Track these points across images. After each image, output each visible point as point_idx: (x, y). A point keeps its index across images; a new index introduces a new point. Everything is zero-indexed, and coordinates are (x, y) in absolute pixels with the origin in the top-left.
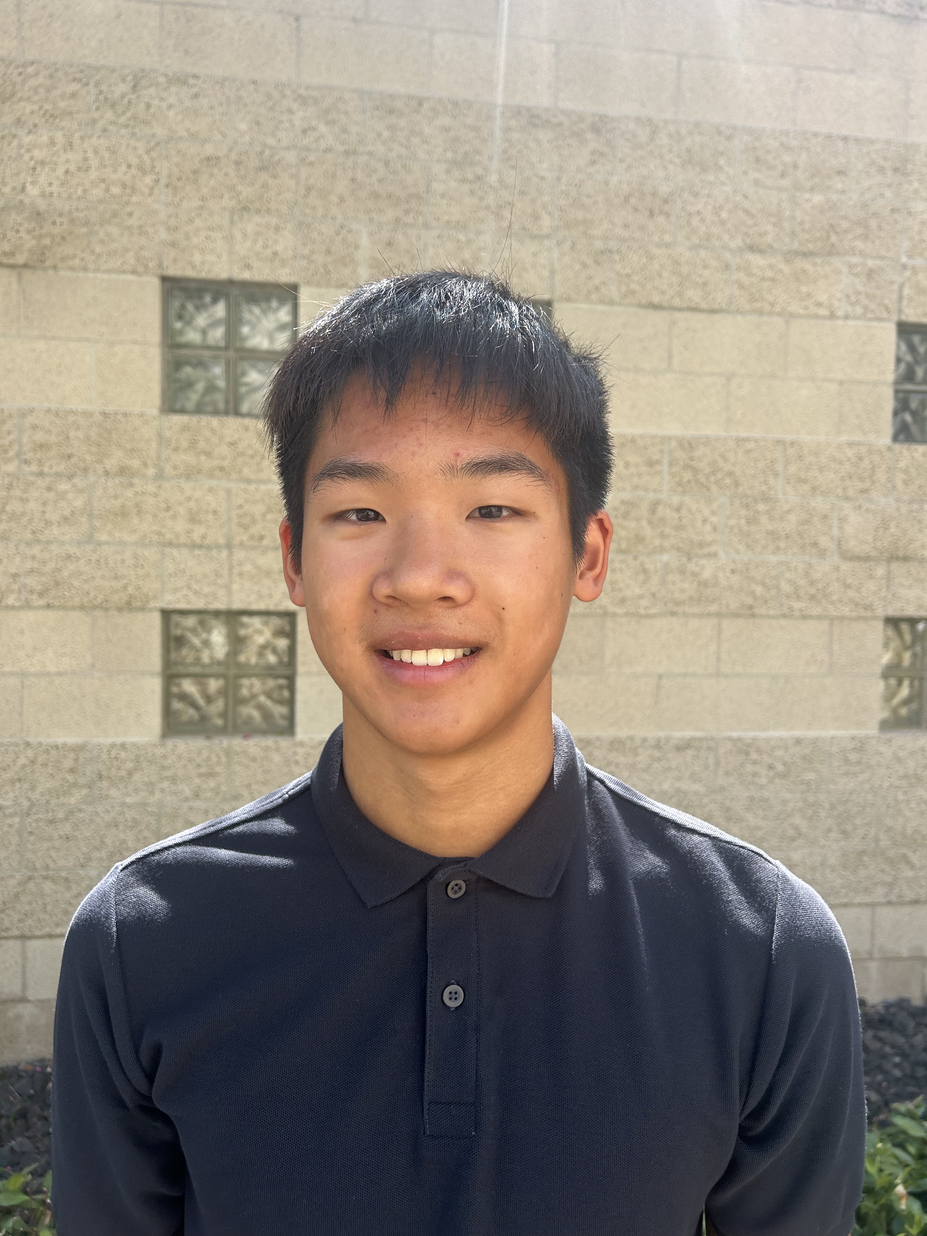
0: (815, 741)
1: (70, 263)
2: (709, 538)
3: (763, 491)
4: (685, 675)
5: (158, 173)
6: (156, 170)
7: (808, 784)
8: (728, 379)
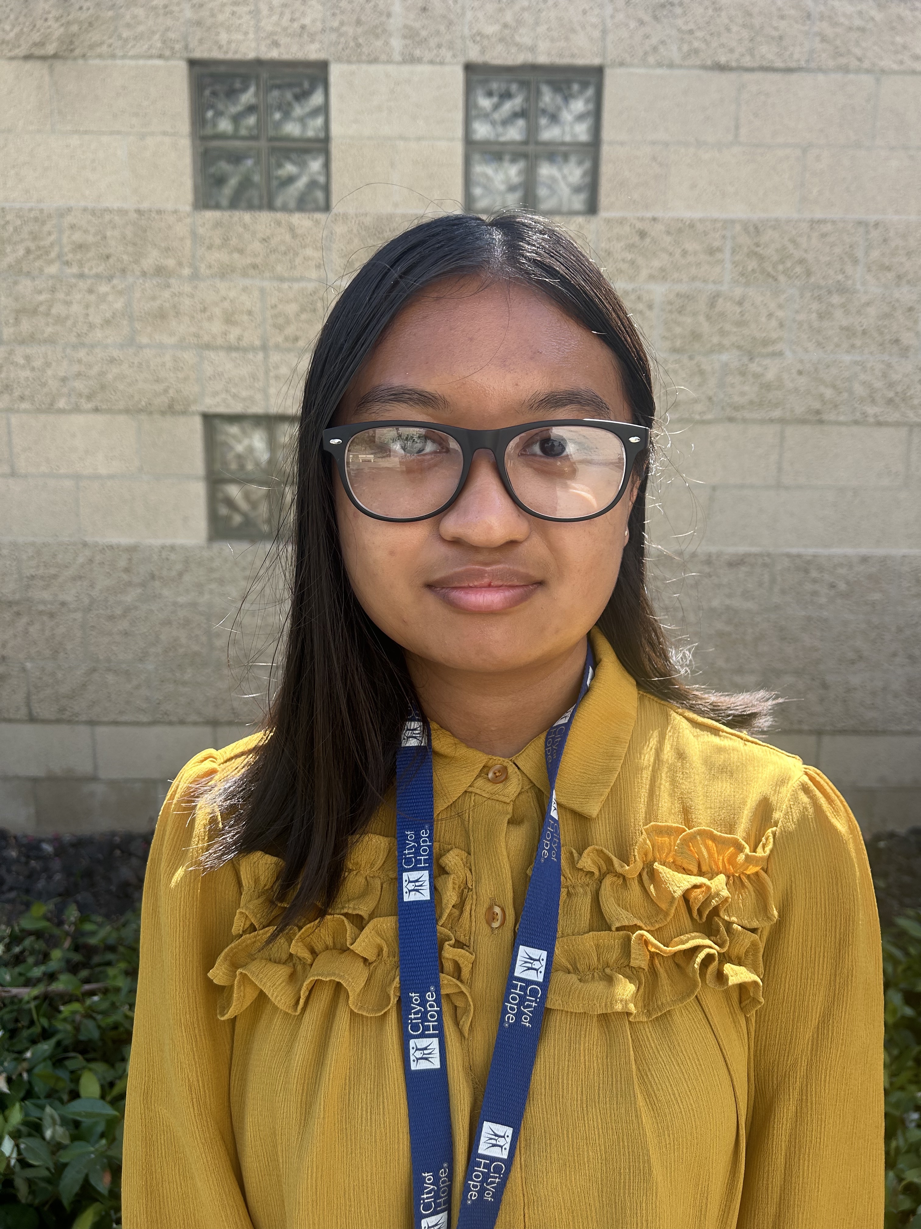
0: (883, 560)
1: (98, 50)
2: (774, 335)
3: (838, 281)
4: (742, 487)
7: (873, 604)
8: (805, 151)
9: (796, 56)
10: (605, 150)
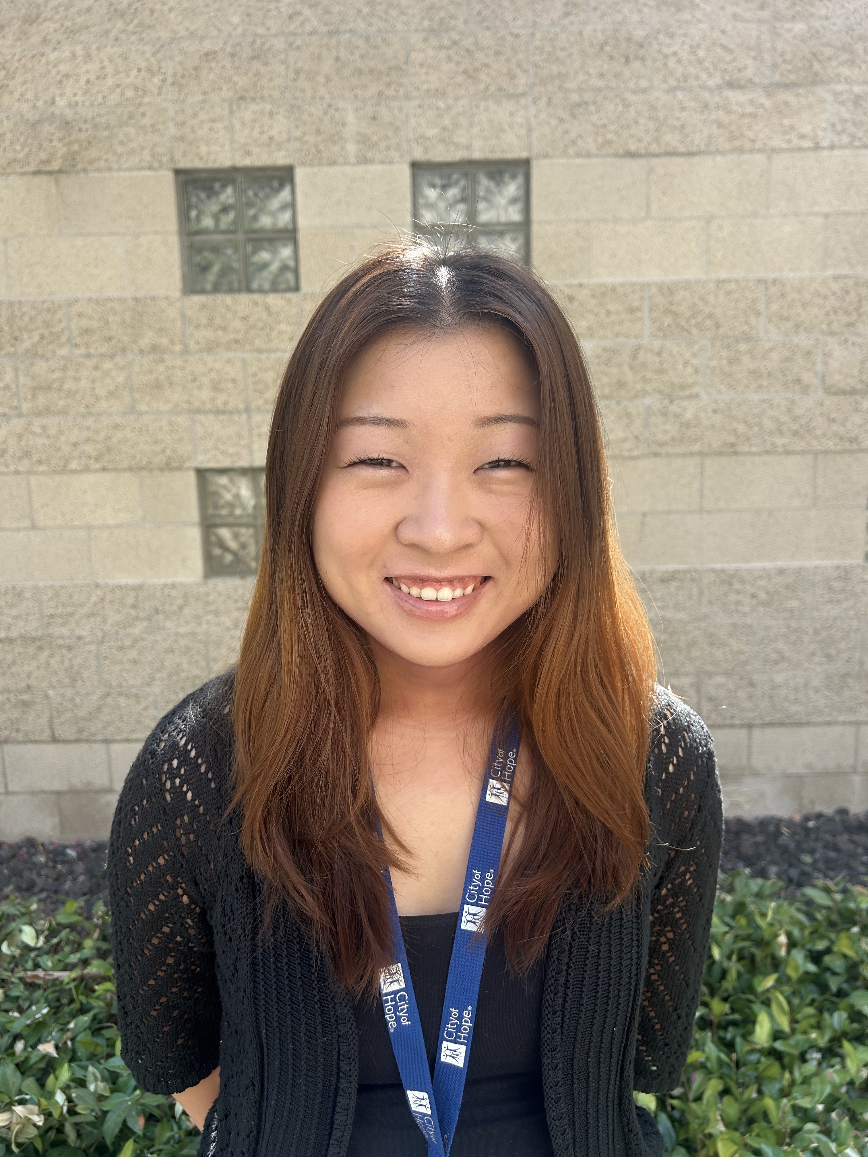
0: (798, 571)
1: (97, 165)
2: (690, 380)
3: (744, 331)
4: (669, 512)
5: (165, 73)
6: (163, 71)
7: (791, 611)
8: (708, 221)
9: (696, 142)
10: (536, 229)
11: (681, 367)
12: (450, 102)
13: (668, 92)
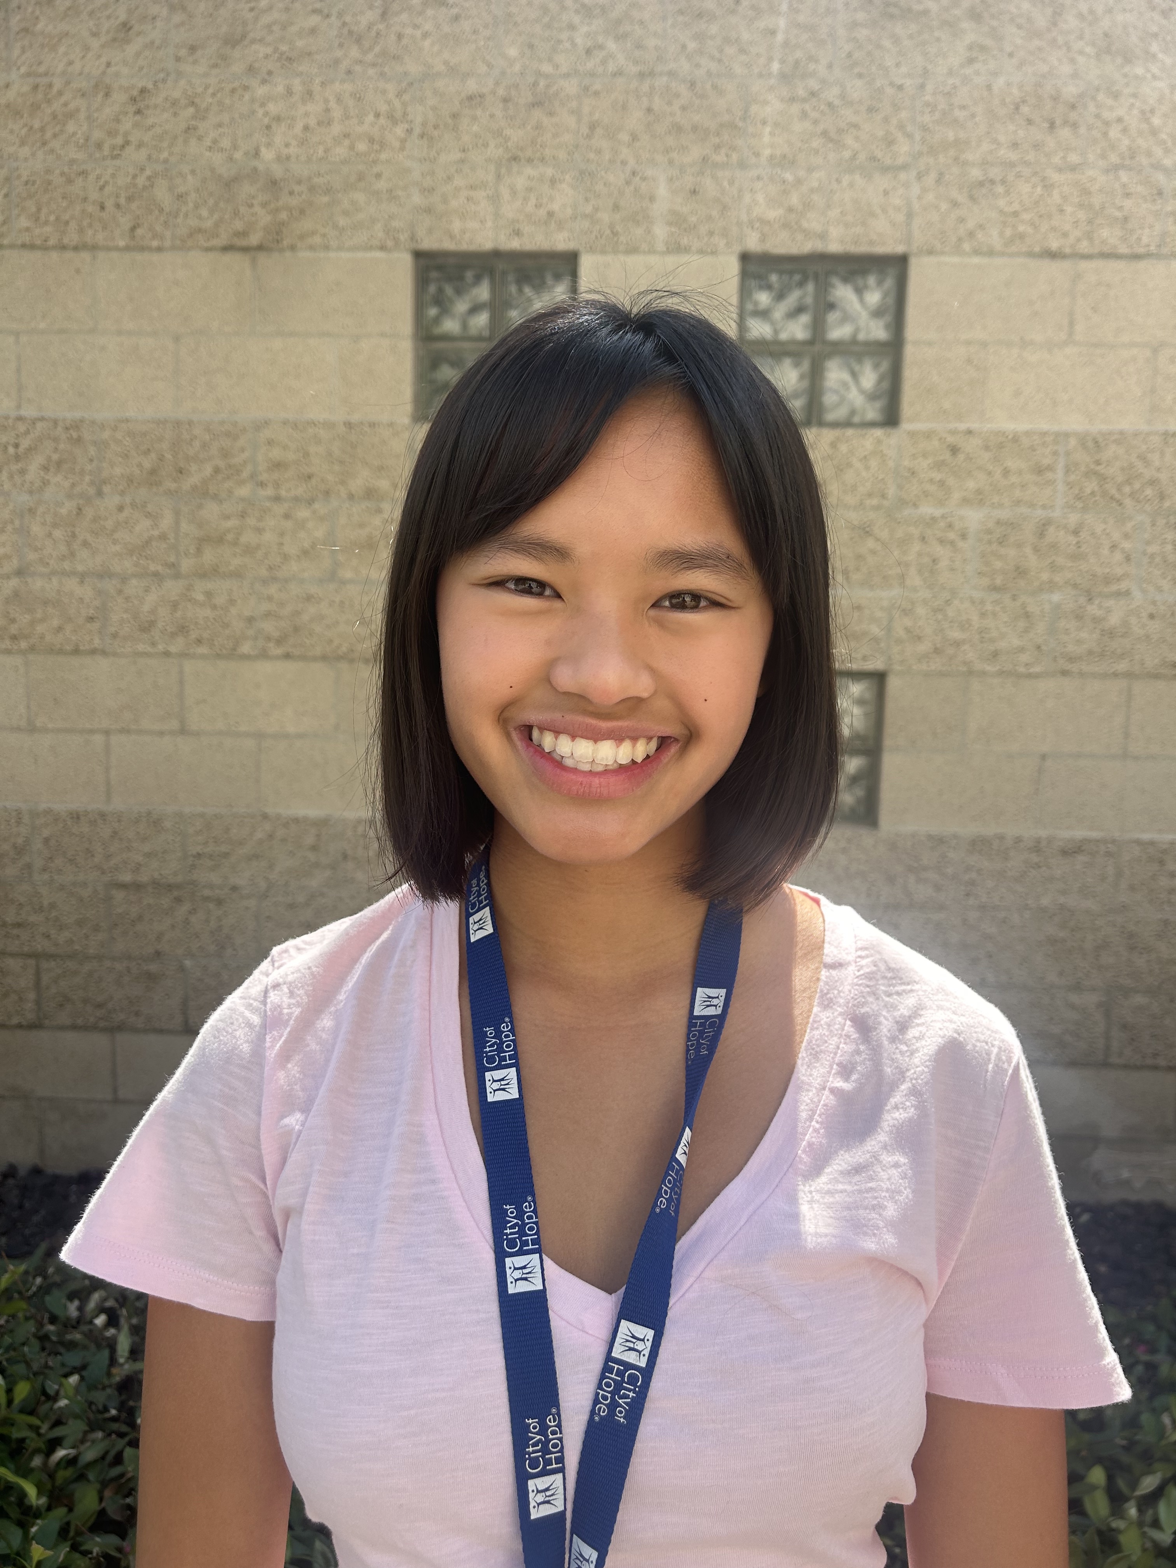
1: (310, 241)
2: (1119, 571)
4: (1079, 756)
5: (411, 122)
6: (409, 118)
8: (1155, 351)
9: (1144, 241)
10: (910, 352)
11: (1105, 551)
12: (802, 173)
13: (1107, 171)
